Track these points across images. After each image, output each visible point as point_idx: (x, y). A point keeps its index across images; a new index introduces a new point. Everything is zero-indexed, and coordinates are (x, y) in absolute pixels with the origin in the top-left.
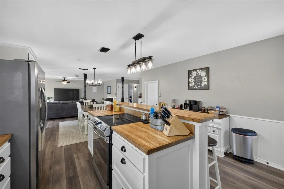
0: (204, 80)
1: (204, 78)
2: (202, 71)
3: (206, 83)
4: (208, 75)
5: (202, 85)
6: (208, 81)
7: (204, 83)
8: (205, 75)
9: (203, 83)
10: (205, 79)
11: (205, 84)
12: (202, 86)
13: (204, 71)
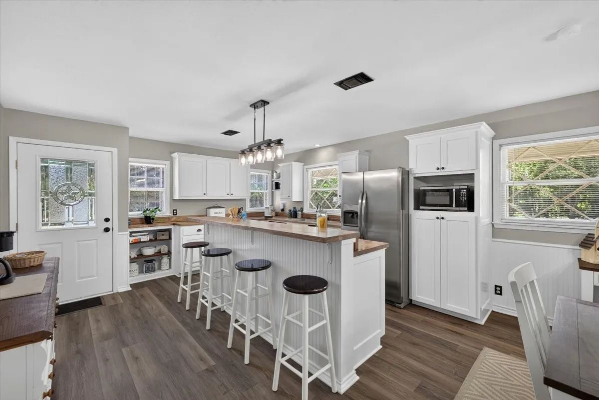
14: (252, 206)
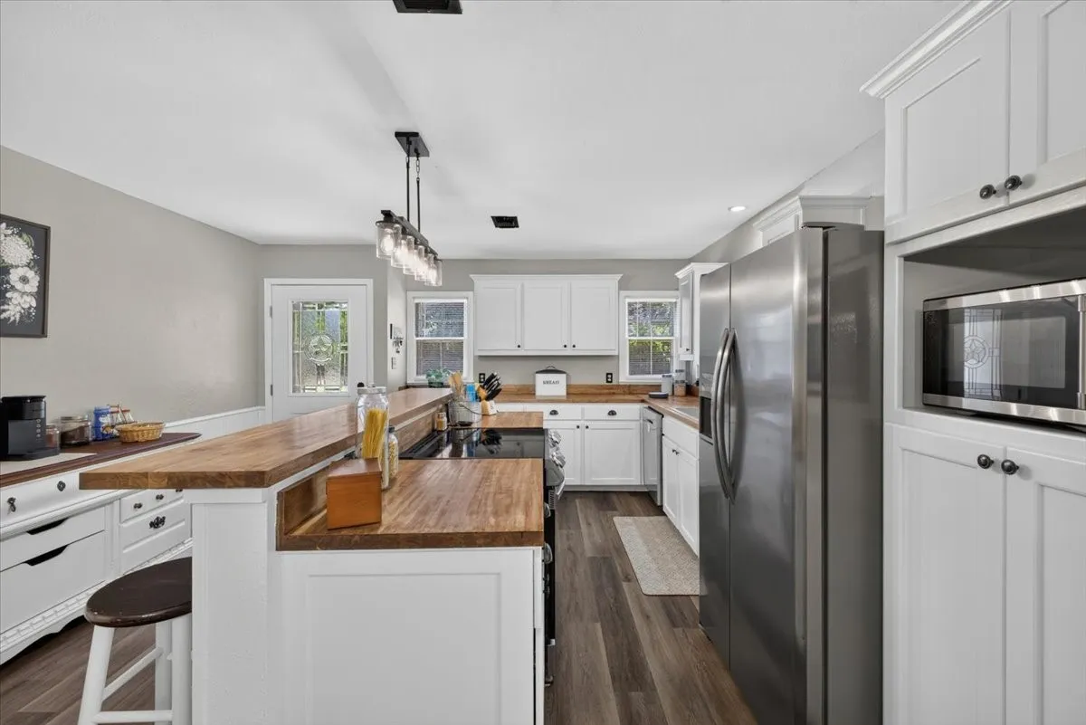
0: (19, 286)
1: (21, 272)
2: (10, 232)
3: (34, 304)
4: (42, 263)
5: (4, 311)
6: (42, 294)
7: (19, 303)
8: (25, 260)
9: (10, 299)
10: (24, 280)
11: (26, 306)
12: (8, 313)
13: (25, 236)
14: (632, 372)
